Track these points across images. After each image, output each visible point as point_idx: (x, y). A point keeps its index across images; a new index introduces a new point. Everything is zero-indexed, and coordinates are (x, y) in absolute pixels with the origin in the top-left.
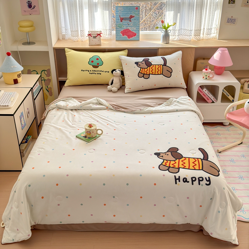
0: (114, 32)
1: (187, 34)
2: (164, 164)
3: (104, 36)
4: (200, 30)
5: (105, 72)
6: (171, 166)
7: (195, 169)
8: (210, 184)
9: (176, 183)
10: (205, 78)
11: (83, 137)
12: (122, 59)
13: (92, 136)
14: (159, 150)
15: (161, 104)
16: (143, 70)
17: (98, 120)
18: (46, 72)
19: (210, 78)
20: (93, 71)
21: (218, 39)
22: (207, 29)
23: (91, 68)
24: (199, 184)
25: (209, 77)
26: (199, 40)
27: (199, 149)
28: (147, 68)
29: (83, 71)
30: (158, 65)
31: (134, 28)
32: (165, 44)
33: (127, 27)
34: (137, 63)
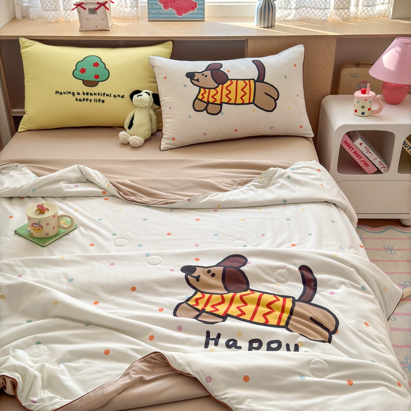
1: (318, 5)
3: (121, 9)
5: (115, 96)
12: (157, 66)
16: (205, 92)
19: (373, 114)
20: (84, 94)
21: (392, 18)
23: (79, 86)
25: (369, 109)
26: (347, 20)
27: (301, 269)
28: (215, 88)
29: (61, 93)
30: (244, 80)
32: (264, 28)
34: (191, 76)
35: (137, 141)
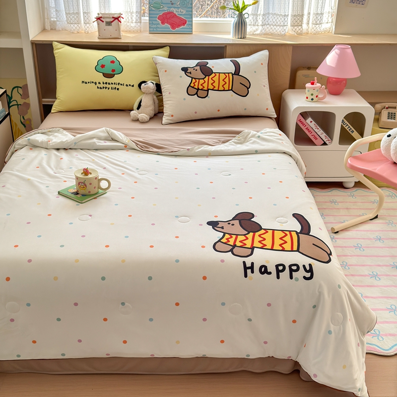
0: (146, 19)
1: (279, 23)
2: (224, 240)
3: (128, 24)
4: (303, 15)
5: (127, 85)
6: (238, 244)
7: (283, 250)
8: (311, 278)
9: (246, 276)
10: (310, 99)
11: (72, 193)
12: (159, 63)
13: (89, 192)
14: (216, 216)
15: (228, 141)
16: (196, 81)
17: (106, 166)
18: (20, 91)
19: (320, 100)
20: (103, 83)
21: (334, 34)
22: (314, 14)
23: (100, 78)
24: (291, 277)
25: (317, 96)
26: (301, 34)
27: (294, 215)
28: (203, 79)
29: (86, 83)
30: (224, 73)
31: (182, 11)
32: (238, 38)
33: (169, 9)
34: (185, 70)
35: (144, 118)
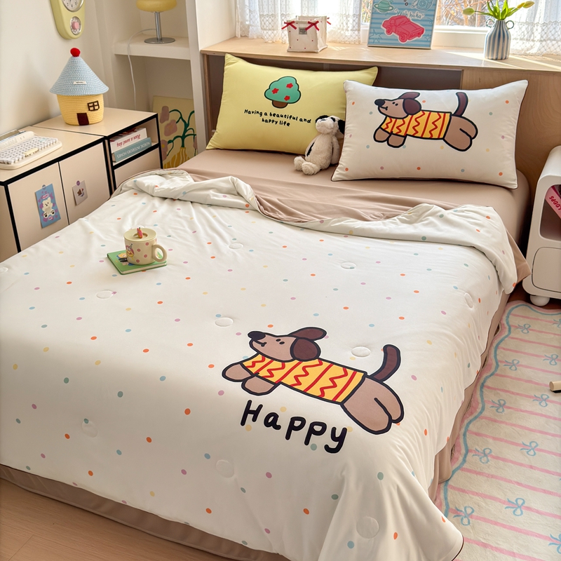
0: (366, 26)
2: (248, 363)
5: (301, 120)
6: (263, 373)
7: (320, 397)
8: (337, 450)
9: (243, 423)
11: (120, 259)
13: (138, 261)
14: (270, 326)
16: (391, 121)
17: (199, 229)
20: (271, 115)
23: (268, 106)
24: (307, 442)
27: (387, 347)
28: (403, 119)
30: (438, 112)
31: (419, 14)
32: (492, 59)
33: (401, 11)
34: (380, 103)
35: (309, 168)
